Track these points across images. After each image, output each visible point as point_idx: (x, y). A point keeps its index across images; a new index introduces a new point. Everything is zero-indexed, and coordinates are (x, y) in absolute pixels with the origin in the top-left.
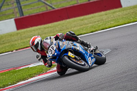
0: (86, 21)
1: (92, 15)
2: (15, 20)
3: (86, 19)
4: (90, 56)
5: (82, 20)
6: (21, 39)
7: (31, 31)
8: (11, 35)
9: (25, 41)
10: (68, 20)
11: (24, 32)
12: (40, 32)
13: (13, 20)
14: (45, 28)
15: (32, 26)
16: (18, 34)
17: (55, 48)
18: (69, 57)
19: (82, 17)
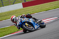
0: (52, 4)
1: (54, 2)
2: (22, 4)
3: (52, 3)
4: (36, 24)
5: (50, 4)
6: (25, 11)
7: (29, 8)
8: (21, 10)
9: (26, 12)
10: (44, 4)
11: (26, 9)
12: (33, 8)
13: (21, 3)
14: (35, 7)
15: (29, 6)
16: (23, 9)
17: (19, 21)
18: (26, 25)
19: (50, 3)
